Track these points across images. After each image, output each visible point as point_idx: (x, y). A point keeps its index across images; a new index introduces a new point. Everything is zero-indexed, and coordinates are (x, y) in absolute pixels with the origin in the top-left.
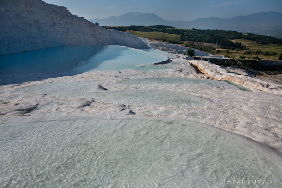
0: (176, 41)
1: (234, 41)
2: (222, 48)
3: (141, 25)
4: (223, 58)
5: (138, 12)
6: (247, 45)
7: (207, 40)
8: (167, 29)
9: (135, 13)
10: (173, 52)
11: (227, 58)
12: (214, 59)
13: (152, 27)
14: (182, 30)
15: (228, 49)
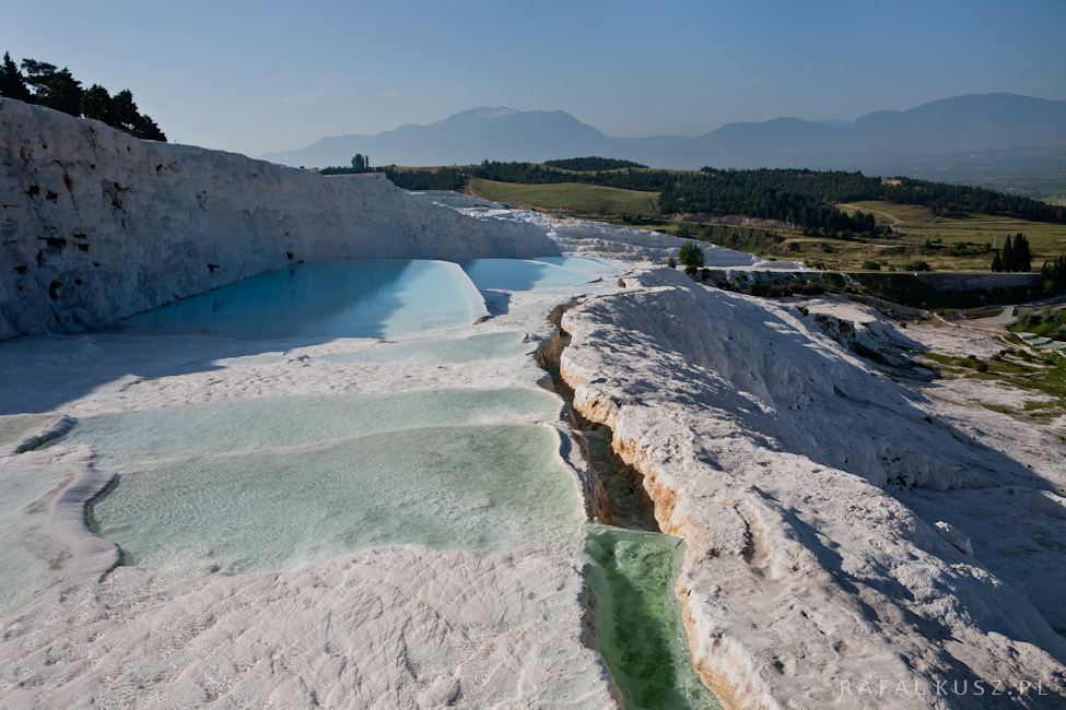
0: (648, 213)
1: (850, 209)
2: (806, 234)
3: (519, 161)
4: (801, 270)
5: (503, 108)
6: (897, 222)
7: (755, 208)
8: (613, 171)
9: (494, 109)
10: (635, 254)
11: (814, 270)
12: (768, 273)
13: (558, 164)
14: (665, 173)
15: (827, 236)
